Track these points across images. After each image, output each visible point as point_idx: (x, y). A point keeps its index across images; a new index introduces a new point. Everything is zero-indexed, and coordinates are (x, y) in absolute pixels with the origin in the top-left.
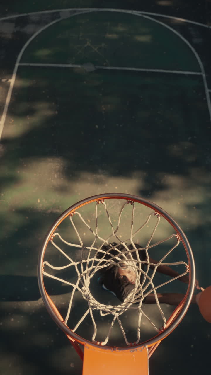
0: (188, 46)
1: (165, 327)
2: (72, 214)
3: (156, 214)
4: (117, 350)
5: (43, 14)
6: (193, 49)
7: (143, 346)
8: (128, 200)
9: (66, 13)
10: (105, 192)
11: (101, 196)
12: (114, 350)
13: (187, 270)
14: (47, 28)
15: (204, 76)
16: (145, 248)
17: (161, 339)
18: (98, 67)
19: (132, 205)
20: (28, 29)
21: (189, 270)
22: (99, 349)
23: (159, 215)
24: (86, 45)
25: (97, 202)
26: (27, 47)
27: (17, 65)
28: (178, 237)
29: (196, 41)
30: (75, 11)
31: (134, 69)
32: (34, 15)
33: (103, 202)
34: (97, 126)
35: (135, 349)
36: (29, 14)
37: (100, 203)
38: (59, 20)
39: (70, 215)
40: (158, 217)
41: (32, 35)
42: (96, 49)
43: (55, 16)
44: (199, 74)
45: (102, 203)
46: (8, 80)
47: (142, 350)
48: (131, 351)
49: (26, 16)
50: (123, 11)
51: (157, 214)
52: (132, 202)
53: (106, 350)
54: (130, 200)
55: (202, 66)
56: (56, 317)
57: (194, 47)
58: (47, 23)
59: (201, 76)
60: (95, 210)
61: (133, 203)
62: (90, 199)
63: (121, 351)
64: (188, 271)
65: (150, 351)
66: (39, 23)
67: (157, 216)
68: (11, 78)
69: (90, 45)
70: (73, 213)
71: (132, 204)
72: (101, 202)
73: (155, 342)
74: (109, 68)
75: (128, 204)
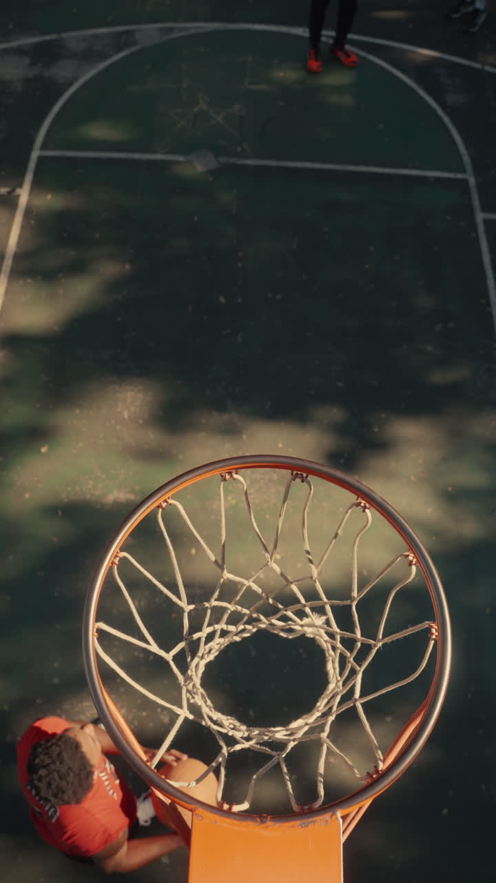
0: (434, 111)
1: (380, 769)
2: (164, 505)
3: (361, 503)
4: (269, 823)
5: (96, 36)
6: (446, 119)
7: (330, 813)
8: (295, 472)
9: (148, 33)
10: (240, 454)
11: (233, 462)
12: (262, 822)
13: (433, 634)
14: (106, 69)
15: (472, 181)
16: (349, 601)
17: (371, 796)
18: (223, 160)
19: (305, 483)
20: (62, 70)
21: (437, 634)
22: (227, 820)
23: (367, 505)
24: (196, 110)
25: (222, 476)
26: (59, 113)
27: (35, 154)
28: (411, 558)
29: (452, 98)
30: (170, 30)
31: (308, 165)
32: (74, 38)
33: (235, 476)
34: (222, 300)
35: (311, 820)
36: (64, 35)
37: (228, 477)
38: (133, 49)
39: (158, 507)
40: (364, 511)
41: (71, 84)
42: (220, 119)
43: (122, 41)
44: (459, 176)
45: (234, 479)
46: (13, 190)
47: (327, 821)
48: (301, 825)
49: (56, 40)
50: (284, 29)
51: (362, 505)
52: (305, 475)
53: (244, 823)
54: (300, 470)
55: (466, 159)
56: (126, 745)
57: (448, 114)
58: (105, 57)
59: (465, 182)
60: (220, 495)
61: (307, 477)
62: (205, 470)
63: (278, 825)
64: (434, 637)
65: (346, 825)
66: (88, 56)
67: (362, 509)
68: (21, 185)
69: (205, 107)
70: (165, 501)
71: (303, 481)
72: (232, 476)
73: (359, 803)
74: (250, 162)
75: (294, 480)
